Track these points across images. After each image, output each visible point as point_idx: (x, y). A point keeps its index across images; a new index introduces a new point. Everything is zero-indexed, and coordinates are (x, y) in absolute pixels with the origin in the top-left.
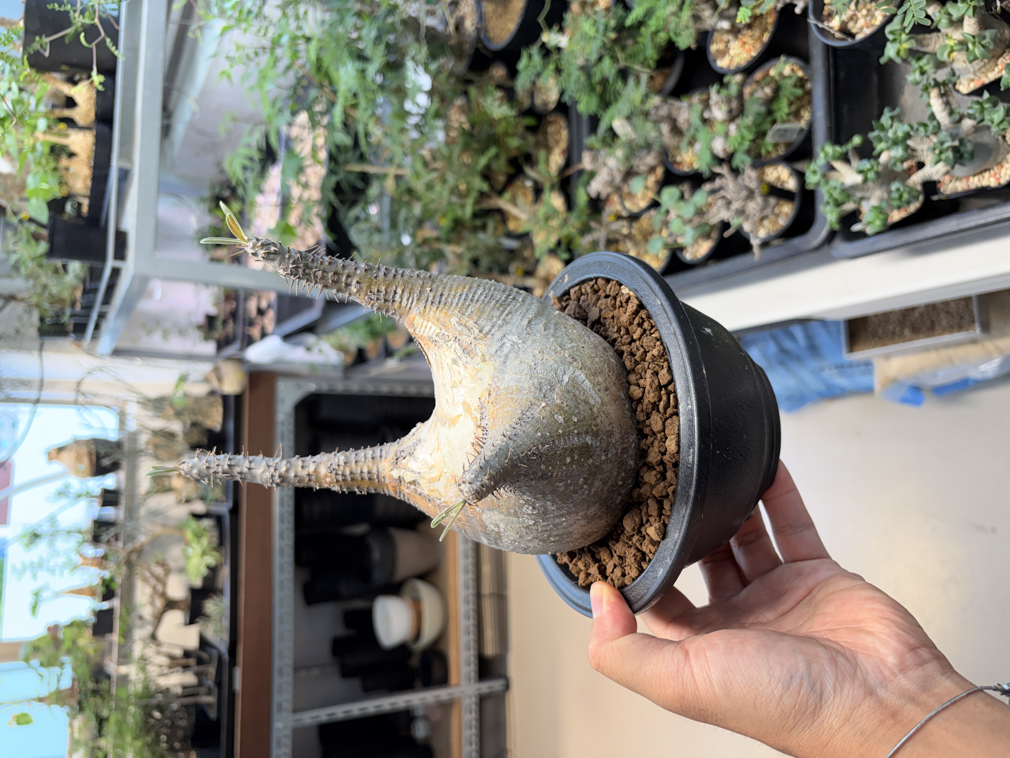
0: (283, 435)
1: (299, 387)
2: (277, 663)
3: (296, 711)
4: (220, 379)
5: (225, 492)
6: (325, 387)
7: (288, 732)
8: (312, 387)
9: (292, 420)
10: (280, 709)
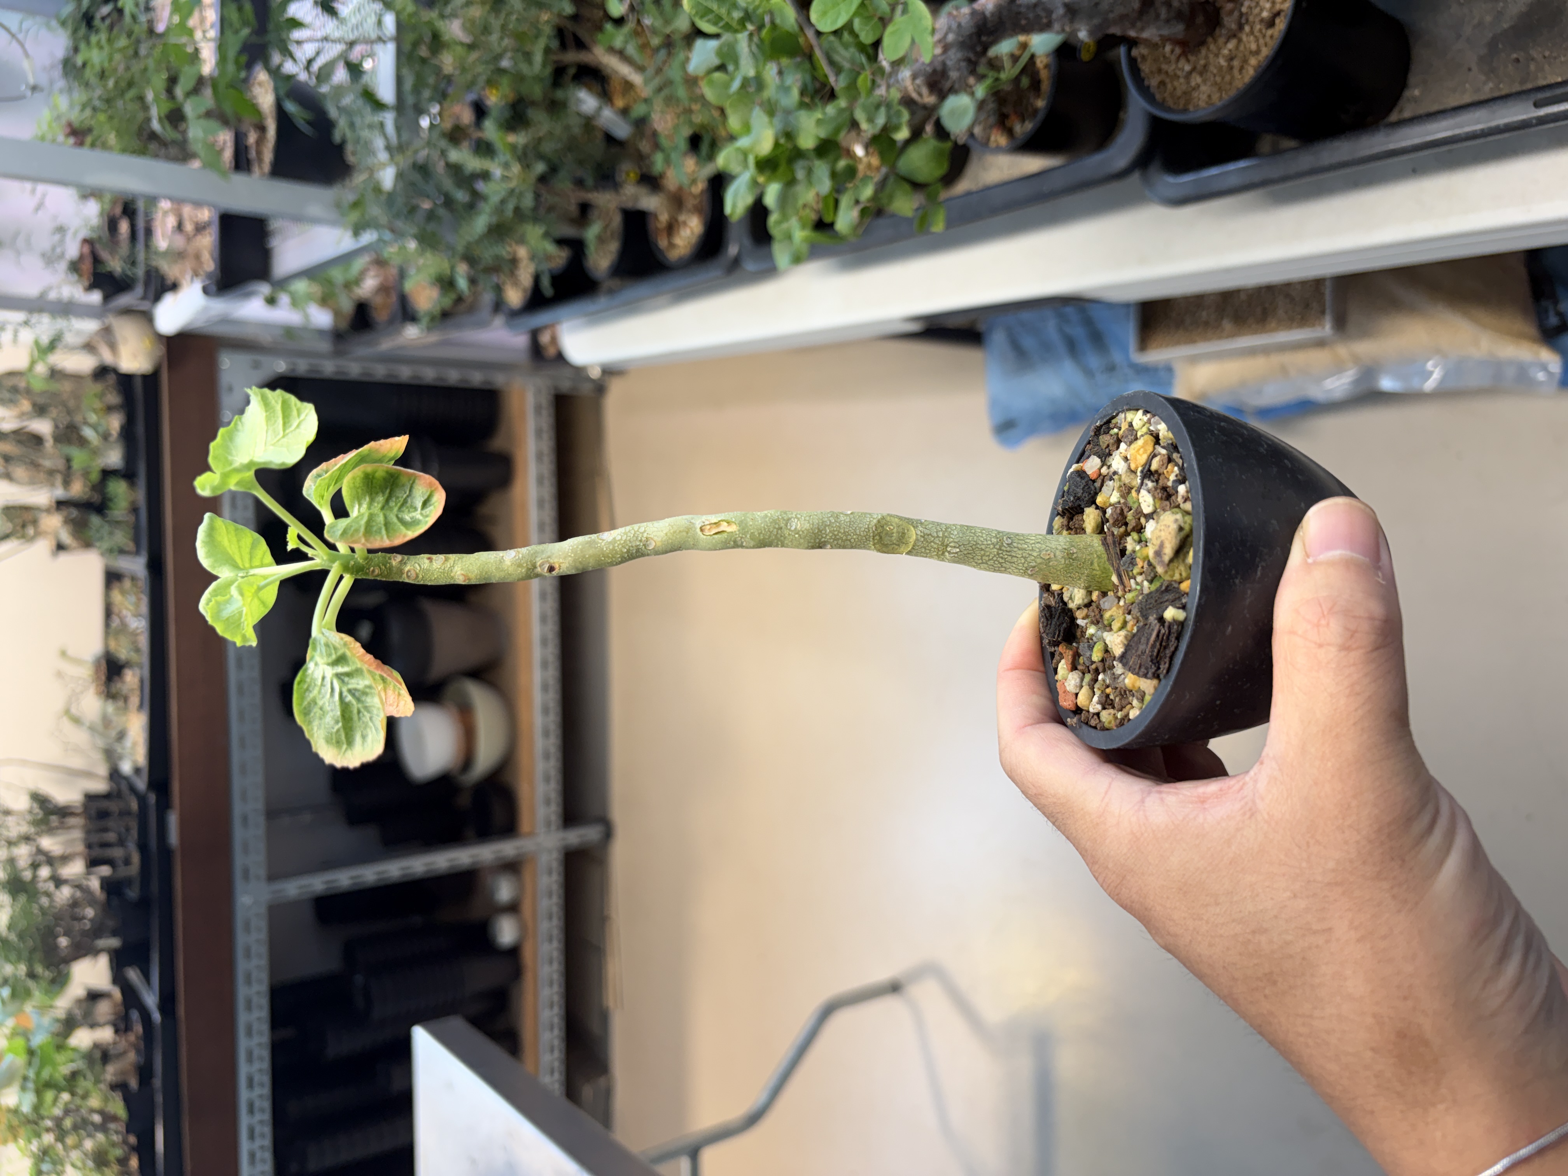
1: (256, 366)
2: (238, 808)
3: (272, 878)
4: (113, 346)
6: (302, 367)
7: (262, 910)
8: (280, 366)
10: (246, 875)
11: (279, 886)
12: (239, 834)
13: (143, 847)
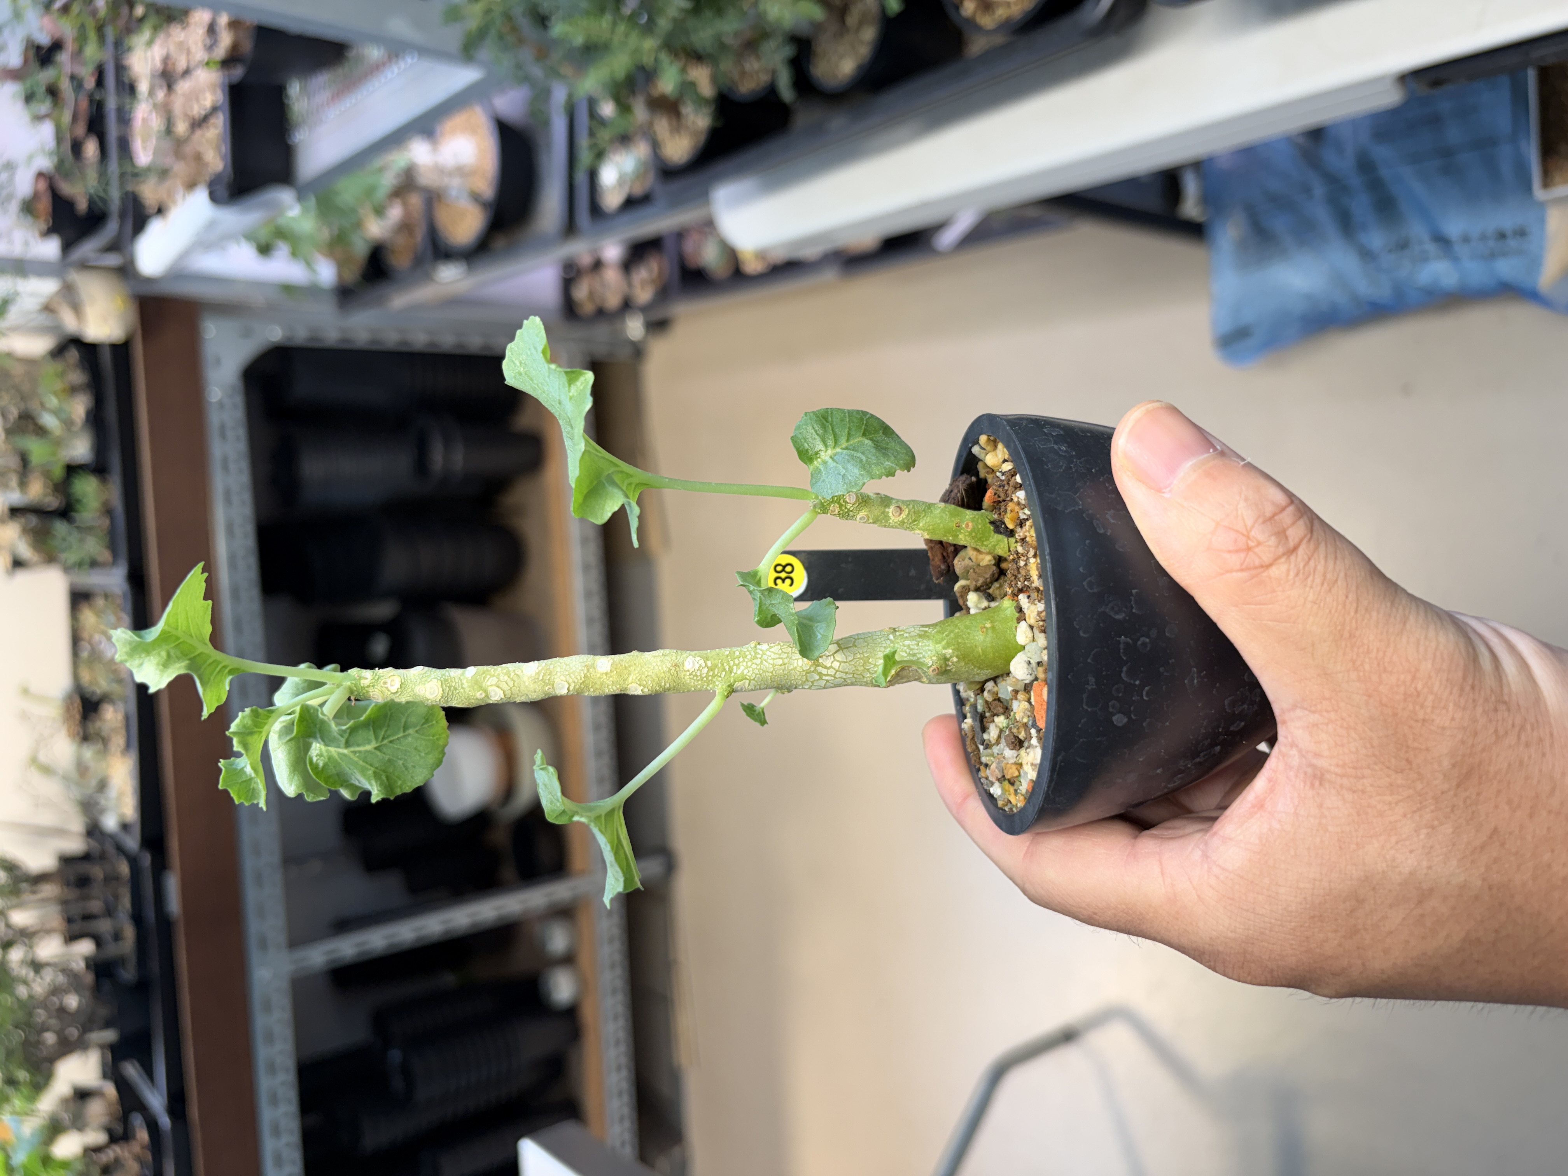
0: (222, 428)
1: (247, 333)
2: (250, 864)
3: (293, 944)
4: (77, 308)
5: (112, 547)
6: (301, 336)
7: (284, 984)
8: (275, 334)
9: (239, 400)
10: (263, 944)
11: (302, 953)
12: (252, 895)
13: (137, 918)
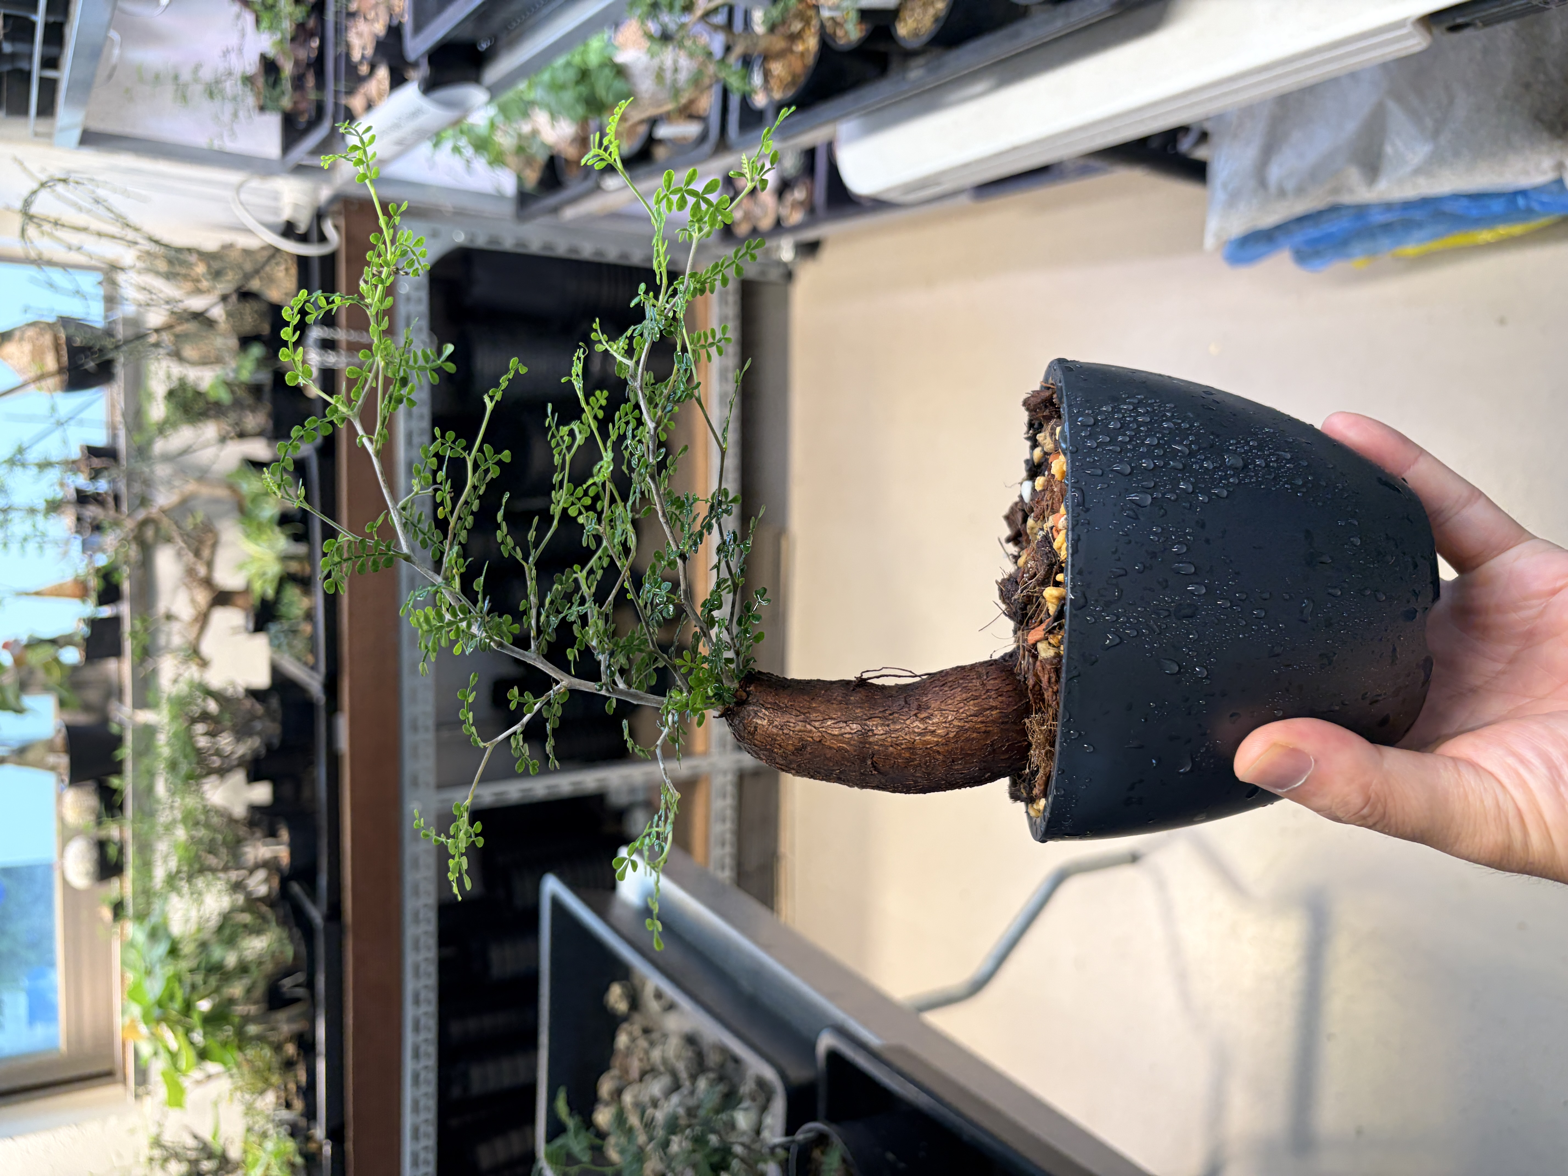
0: (410, 318)
1: (435, 235)
2: (409, 710)
3: (441, 786)
6: (482, 239)
7: (430, 817)
8: (459, 237)
9: (424, 296)
10: (415, 783)
11: (447, 795)
12: (409, 739)
